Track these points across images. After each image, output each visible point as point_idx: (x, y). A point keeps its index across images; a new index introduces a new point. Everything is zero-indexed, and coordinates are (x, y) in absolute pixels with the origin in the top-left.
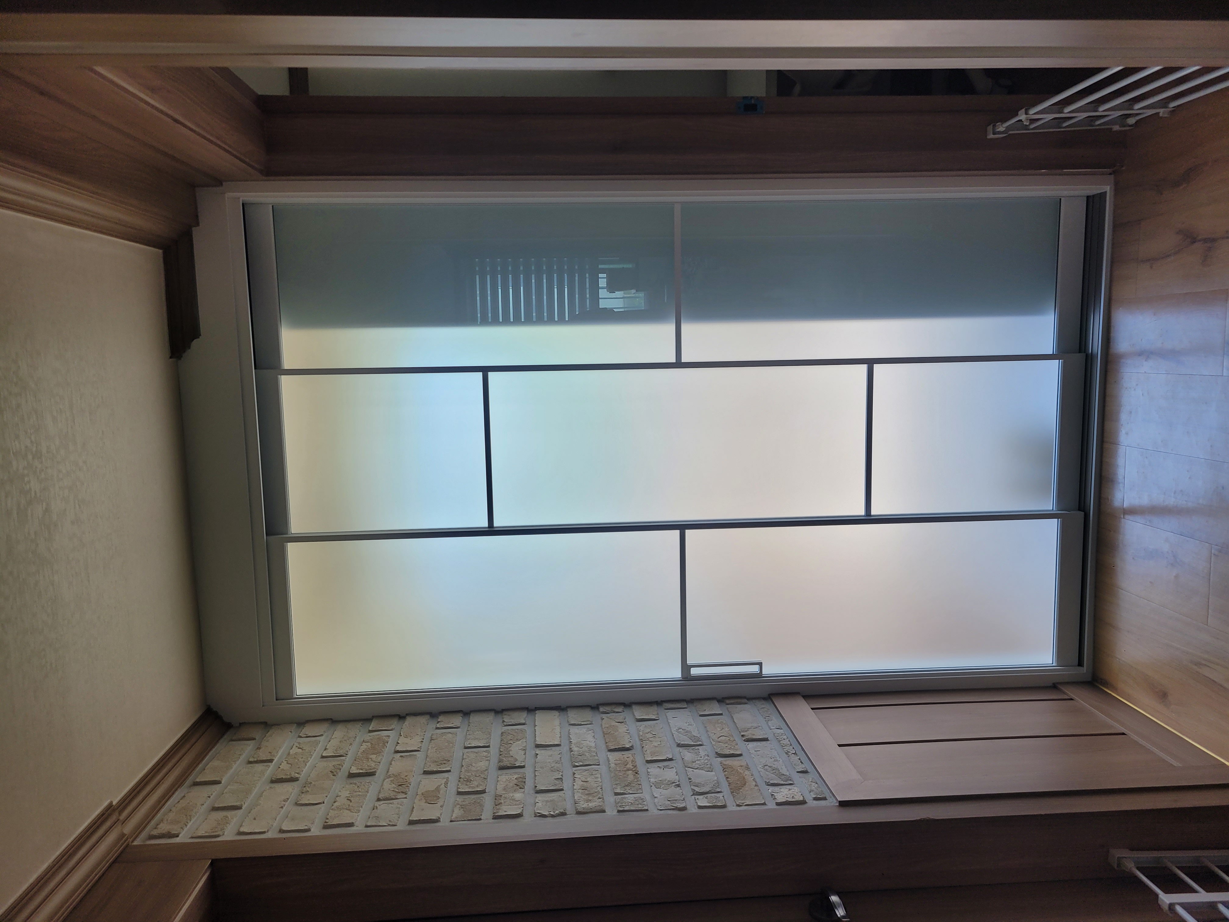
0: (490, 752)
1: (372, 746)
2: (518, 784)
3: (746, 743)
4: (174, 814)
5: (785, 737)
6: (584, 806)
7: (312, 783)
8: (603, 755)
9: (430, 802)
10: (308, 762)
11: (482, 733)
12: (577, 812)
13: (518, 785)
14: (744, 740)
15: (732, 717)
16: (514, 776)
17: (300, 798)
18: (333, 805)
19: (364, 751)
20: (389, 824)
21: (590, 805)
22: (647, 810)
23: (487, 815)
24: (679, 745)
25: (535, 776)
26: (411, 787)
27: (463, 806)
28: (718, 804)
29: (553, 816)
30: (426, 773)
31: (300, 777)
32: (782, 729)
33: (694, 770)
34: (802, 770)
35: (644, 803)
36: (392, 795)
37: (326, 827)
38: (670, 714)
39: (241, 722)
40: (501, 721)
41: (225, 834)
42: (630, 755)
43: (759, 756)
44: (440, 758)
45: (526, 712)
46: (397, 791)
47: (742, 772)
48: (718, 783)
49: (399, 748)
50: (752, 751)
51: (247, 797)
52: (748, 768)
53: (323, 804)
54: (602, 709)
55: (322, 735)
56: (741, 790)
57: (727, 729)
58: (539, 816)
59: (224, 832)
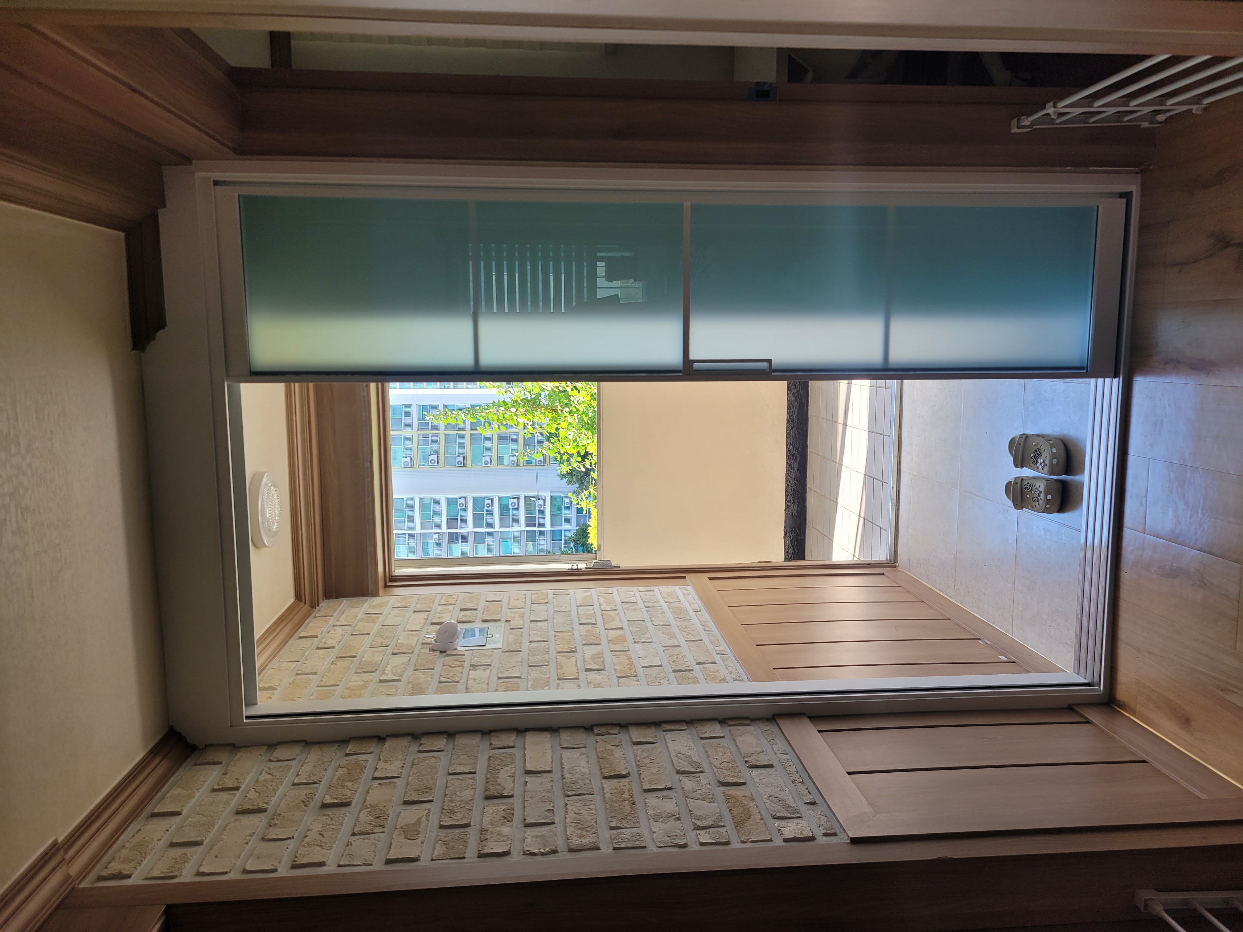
0: (476, 779)
1: (348, 771)
2: (506, 816)
3: (749, 769)
4: (128, 850)
5: (791, 763)
6: (577, 842)
7: (281, 815)
8: (596, 783)
9: (409, 838)
10: (278, 789)
11: (468, 757)
12: (569, 850)
13: (505, 818)
14: (748, 767)
15: (735, 740)
16: (501, 807)
17: (267, 832)
18: (303, 841)
19: (339, 777)
20: (364, 864)
21: (584, 841)
22: (645, 847)
23: (471, 852)
24: (679, 772)
25: (525, 807)
26: (389, 819)
27: (445, 842)
28: (722, 841)
29: (543, 854)
30: (406, 803)
31: (268, 808)
32: (787, 754)
33: (695, 801)
34: (810, 801)
35: (642, 839)
36: (369, 828)
37: (295, 866)
38: (669, 736)
39: (207, 744)
40: (489, 744)
41: (183, 874)
42: (626, 783)
43: (763, 784)
44: (422, 786)
45: (515, 733)
46: (374, 824)
47: (746, 803)
48: (721, 817)
49: (377, 774)
50: (757, 780)
51: (209, 831)
52: (752, 799)
53: (292, 840)
54: (596, 731)
55: (294, 759)
56: (745, 824)
57: (729, 754)
58: (528, 854)
59: (182, 872)
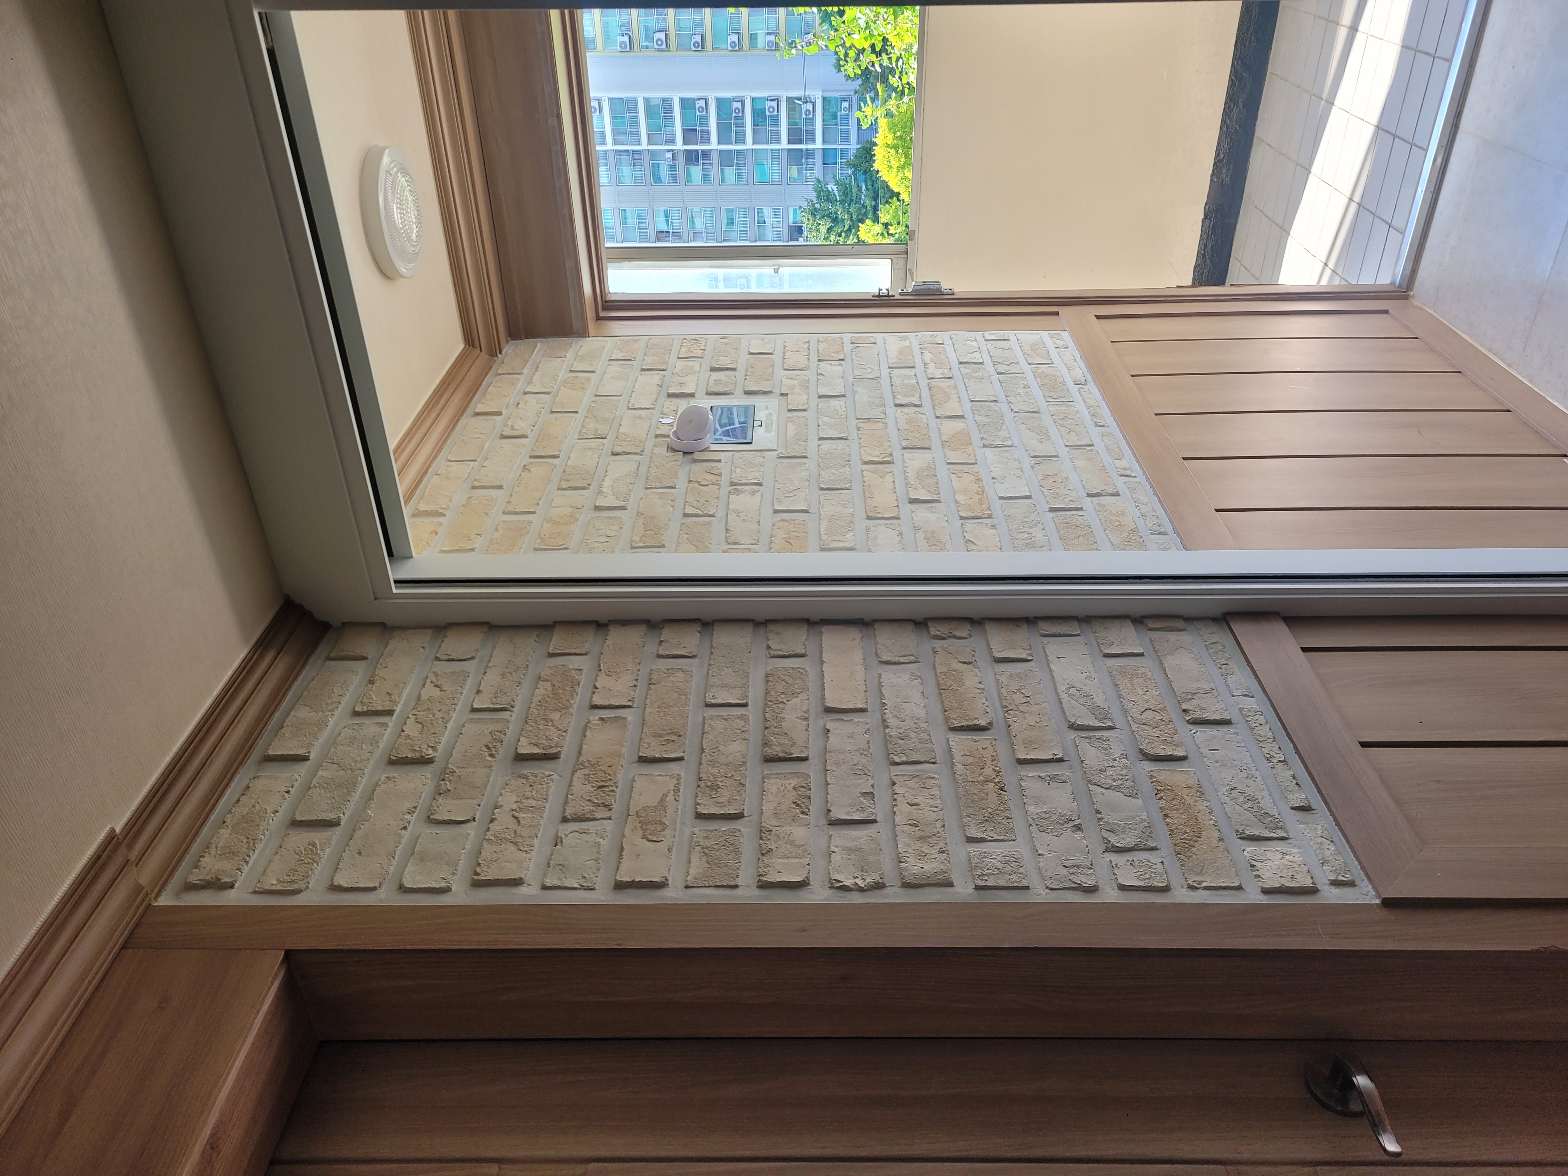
0: (748, 719)
1: (553, 690)
2: (798, 802)
3: (1191, 727)
4: (229, 831)
5: (1262, 720)
6: (916, 870)
7: (455, 772)
8: (939, 737)
9: (650, 837)
10: (450, 720)
11: (734, 672)
12: (903, 883)
13: (798, 805)
14: (1188, 721)
15: (1162, 663)
16: (791, 781)
17: (435, 808)
18: (488, 830)
19: (540, 701)
20: (582, 886)
21: (927, 867)
22: (1028, 888)
23: (746, 877)
24: (1073, 727)
25: (827, 784)
26: (618, 791)
27: (706, 850)
28: (1156, 884)
29: (861, 890)
30: (644, 760)
31: (435, 757)
32: (1253, 697)
33: (1104, 791)
34: (1302, 804)
35: (1021, 870)
36: (588, 808)
37: (478, 884)
38: (1053, 647)
39: (344, 621)
40: (765, 645)
41: (310, 886)
42: (987, 744)
43: (1217, 762)
44: (666, 728)
45: (806, 627)
46: (596, 801)
47: (1191, 802)
48: (1149, 829)
49: (597, 700)
50: (1205, 751)
51: (349, 801)
52: (1201, 793)
53: (474, 823)
54: (934, 630)
55: (473, 658)
56: (1193, 849)
57: (1154, 692)
58: (838, 888)
59: (308, 882)
